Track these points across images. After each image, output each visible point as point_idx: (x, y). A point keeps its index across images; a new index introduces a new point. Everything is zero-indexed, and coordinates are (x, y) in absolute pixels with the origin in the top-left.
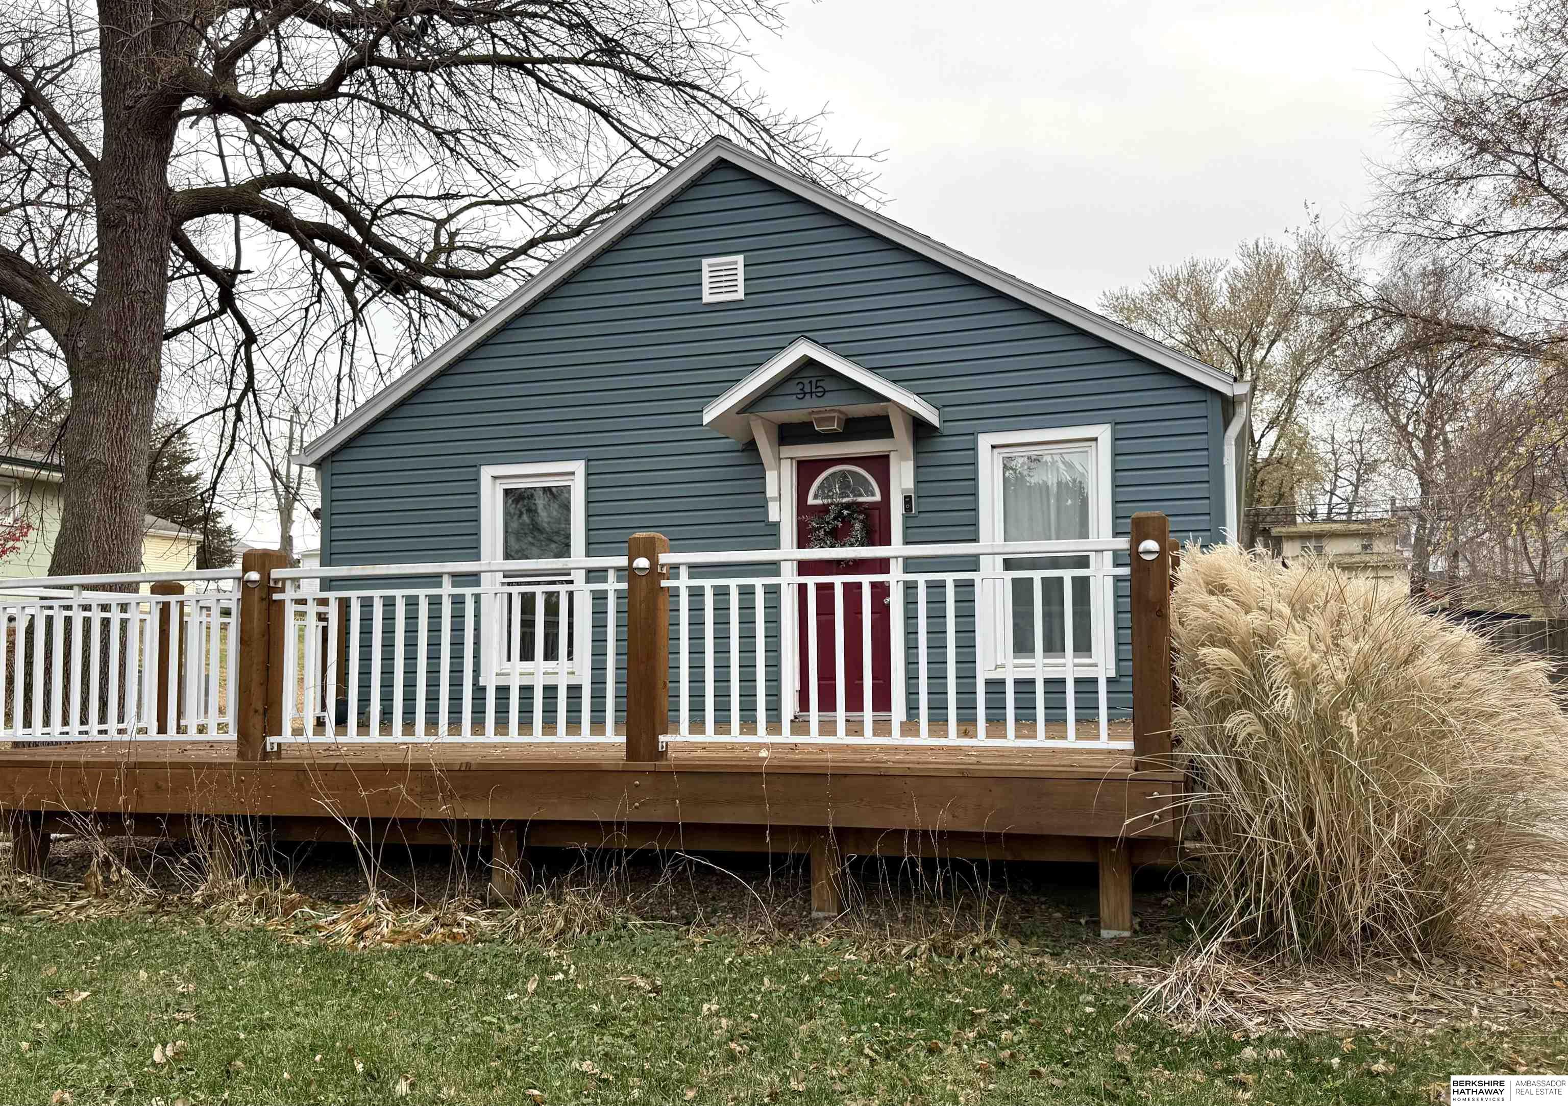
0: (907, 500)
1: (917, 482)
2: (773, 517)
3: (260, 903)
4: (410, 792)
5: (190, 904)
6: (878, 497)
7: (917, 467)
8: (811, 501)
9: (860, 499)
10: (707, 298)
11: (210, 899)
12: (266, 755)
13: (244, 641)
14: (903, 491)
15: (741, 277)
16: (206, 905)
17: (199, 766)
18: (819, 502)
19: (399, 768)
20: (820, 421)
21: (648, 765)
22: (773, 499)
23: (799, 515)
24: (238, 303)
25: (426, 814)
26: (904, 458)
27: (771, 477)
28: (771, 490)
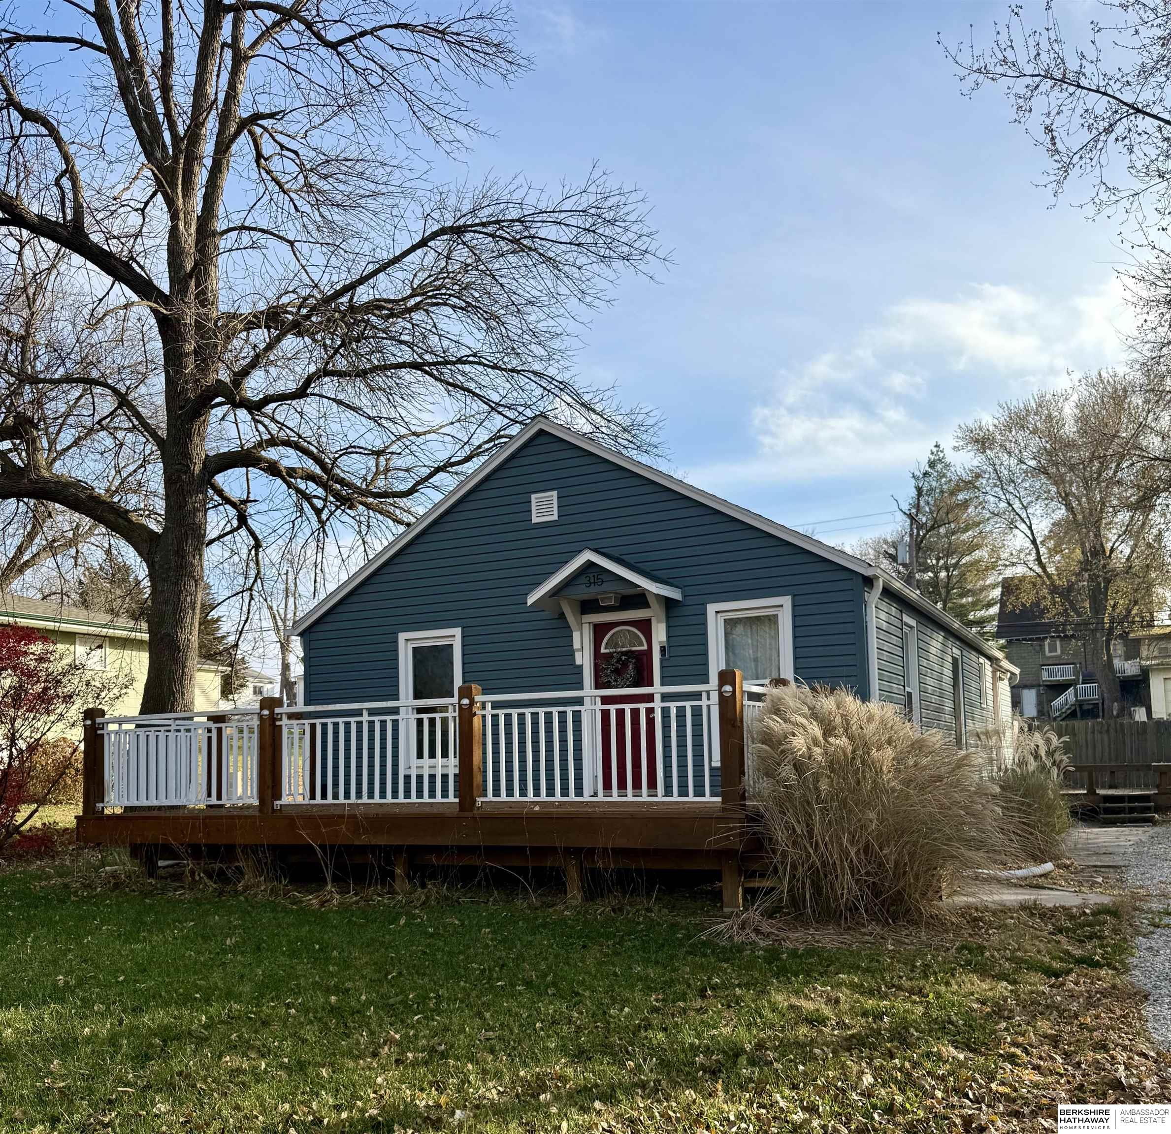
0: (662, 649)
1: (669, 637)
2: (578, 662)
3: (272, 890)
4: (348, 830)
5: (236, 891)
6: (645, 647)
7: (668, 628)
8: (603, 650)
9: (634, 649)
10: (535, 520)
11: (246, 888)
12: (274, 811)
13: (262, 748)
14: (660, 642)
15: (555, 506)
16: (245, 891)
17: (239, 817)
18: (607, 651)
19: (342, 817)
20: (603, 599)
21: (469, 814)
22: (578, 650)
23: (595, 659)
24: (249, 521)
25: (357, 843)
26: (659, 622)
27: (576, 636)
28: (576, 645)
